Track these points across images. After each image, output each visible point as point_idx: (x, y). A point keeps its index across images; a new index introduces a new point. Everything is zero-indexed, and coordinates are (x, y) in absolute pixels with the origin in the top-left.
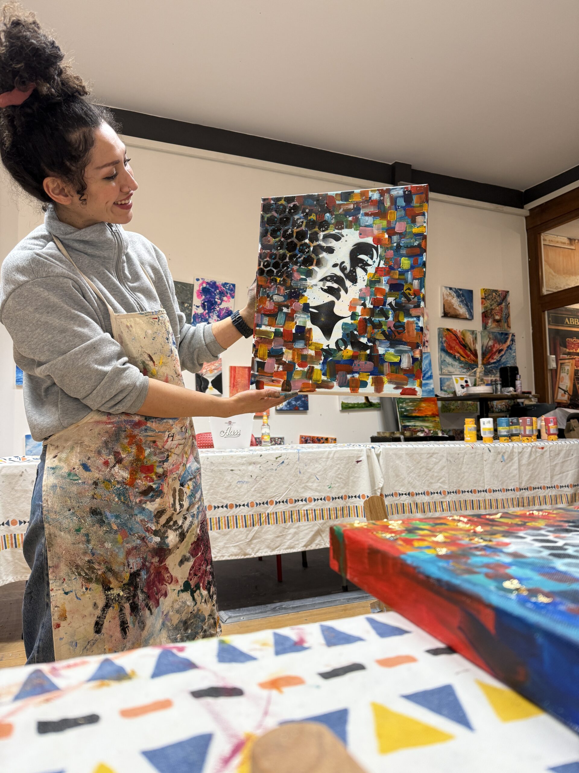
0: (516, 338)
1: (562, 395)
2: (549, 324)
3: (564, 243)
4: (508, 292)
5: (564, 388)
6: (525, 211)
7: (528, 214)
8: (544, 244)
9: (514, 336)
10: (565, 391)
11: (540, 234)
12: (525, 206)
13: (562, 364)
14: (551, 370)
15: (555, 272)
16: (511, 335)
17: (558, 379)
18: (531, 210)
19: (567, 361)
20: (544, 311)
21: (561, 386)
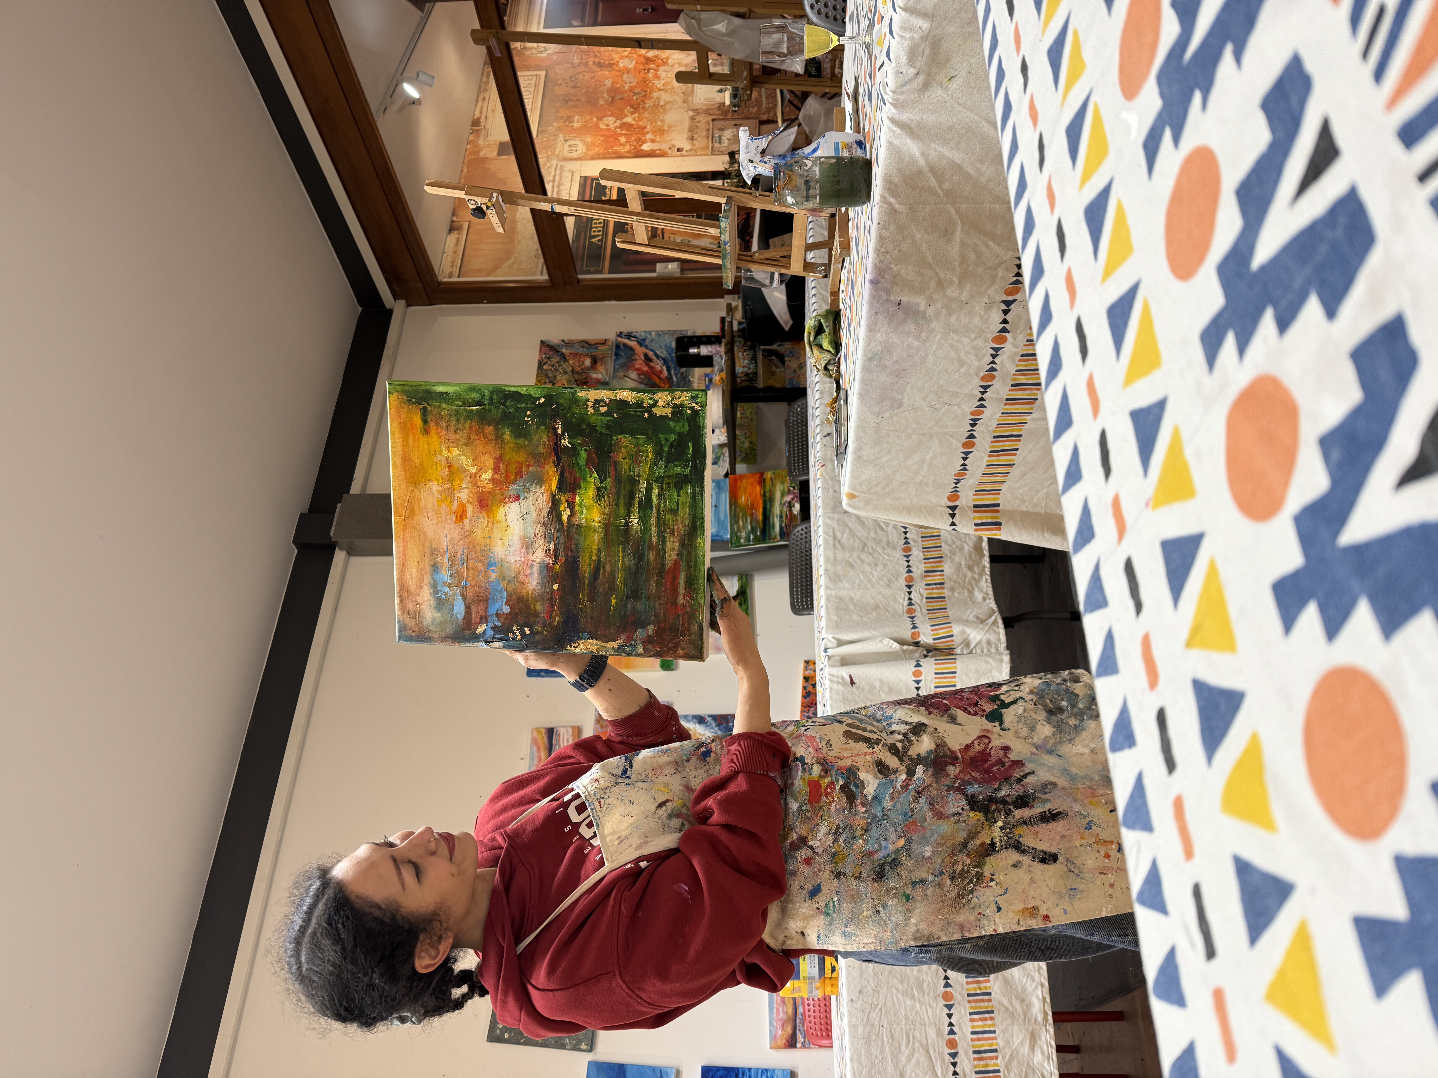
0: (625, 330)
2: (601, 272)
3: (458, 240)
4: (542, 342)
6: (398, 307)
7: (402, 303)
8: (459, 277)
9: (621, 333)
11: (439, 283)
12: (388, 307)
15: (509, 259)
16: (619, 339)
18: (396, 297)
20: (579, 281)
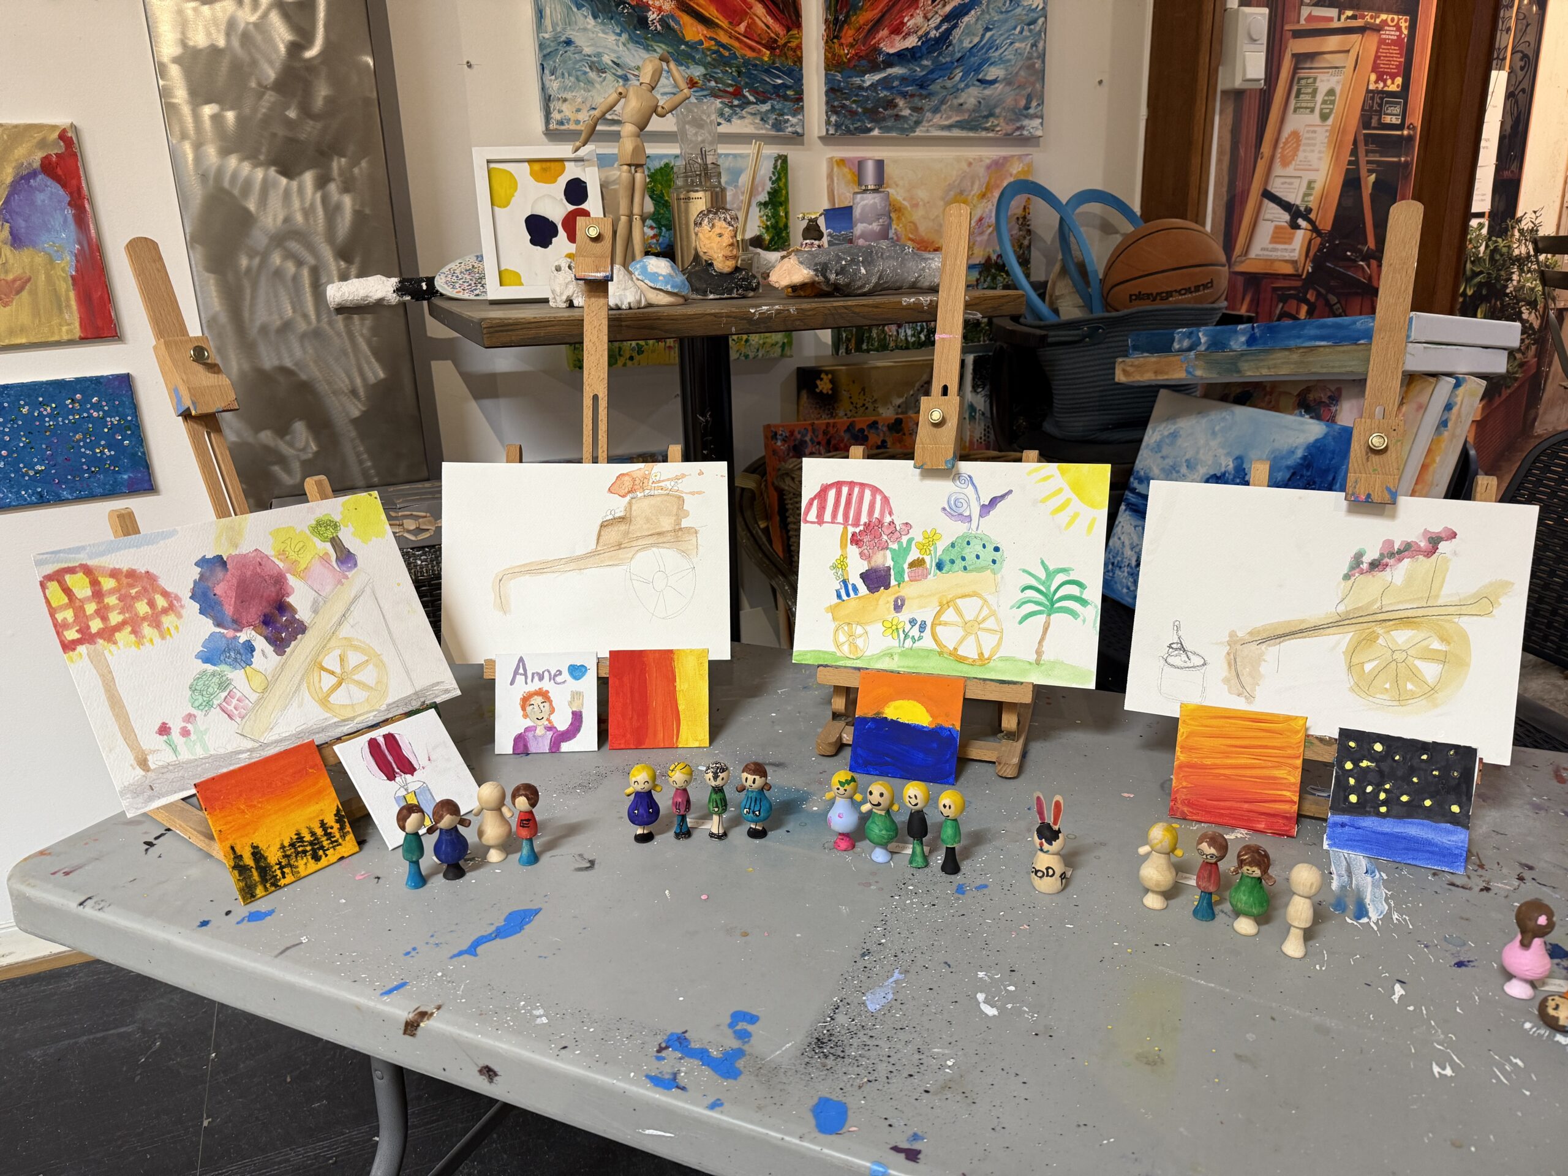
1: (1278, 237)
5: (1294, 197)
10: (1296, 213)
13: (1301, 59)
14: (1237, 95)
17: (1266, 149)
19: (1333, 42)
21: (1277, 187)
